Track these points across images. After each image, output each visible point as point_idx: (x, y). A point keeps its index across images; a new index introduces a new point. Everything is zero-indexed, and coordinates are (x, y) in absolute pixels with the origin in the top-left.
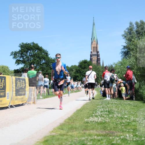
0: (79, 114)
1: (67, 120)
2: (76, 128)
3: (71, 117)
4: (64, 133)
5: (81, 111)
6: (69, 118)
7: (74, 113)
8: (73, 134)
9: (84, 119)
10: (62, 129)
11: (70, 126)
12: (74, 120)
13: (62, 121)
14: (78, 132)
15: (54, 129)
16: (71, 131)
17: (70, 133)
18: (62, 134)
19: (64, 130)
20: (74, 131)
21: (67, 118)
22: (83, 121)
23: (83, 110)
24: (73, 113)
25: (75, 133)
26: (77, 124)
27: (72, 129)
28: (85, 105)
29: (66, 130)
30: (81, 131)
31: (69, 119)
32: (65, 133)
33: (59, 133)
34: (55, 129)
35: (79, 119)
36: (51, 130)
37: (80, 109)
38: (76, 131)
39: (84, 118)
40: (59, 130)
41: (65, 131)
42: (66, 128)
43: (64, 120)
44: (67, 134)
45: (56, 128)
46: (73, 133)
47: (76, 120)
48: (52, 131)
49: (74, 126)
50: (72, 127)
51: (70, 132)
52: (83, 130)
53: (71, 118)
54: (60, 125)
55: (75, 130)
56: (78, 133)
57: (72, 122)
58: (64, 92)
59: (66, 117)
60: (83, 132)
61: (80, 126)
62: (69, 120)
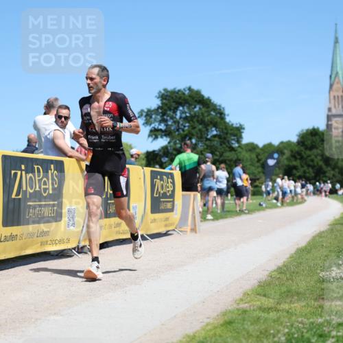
0: (302, 259)
1: (276, 273)
2: (298, 294)
3: (284, 266)
4: (270, 305)
5: (309, 252)
6: (279, 268)
7: (291, 257)
8: (290, 309)
9: (319, 271)
10: (265, 296)
11: (284, 289)
12: (293, 273)
13: (262, 275)
14: (304, 304)
15: (246, 294)
16: (288, 301)
17: (286, 306)
18: (266, 306)
19: (269, 297)
20: (293, 300)
21: (275, 268)
22: (315, 278)
23: (313, 251)
24: (288, 256)
25: (296, 305)
26: (302, 284)
27: (289, 294)
28: (317, 238)
29: (274, 299)
30: (313, 302)
31: (280, 270)
32: (273, 305)
33: (258, 303)
34: (248, 294)
35: (306, 272)
36: (238, 297)
37: (306, 247)
38: (299, 300)
39: (317, 269)
40: (258, 296)
41: (271, 300)
42: (275, 292)
43: (267, 273)
44: (278, 307)
45: (250, 293)
46: (292, 305)
47: (297, 273)
48: (241, 300)
49: (294, 288)
50: (289, 291)
51: (285, 302)
52: (316, 300)
53: (285, 269)
54: (259, 286)
55: (296, 298)
56: (305, 306)
57: (287, 279)
58: (264, 205)
59: (272, 266)
60: (316, 304)
61: (308, 289)
62: (281, 273)
